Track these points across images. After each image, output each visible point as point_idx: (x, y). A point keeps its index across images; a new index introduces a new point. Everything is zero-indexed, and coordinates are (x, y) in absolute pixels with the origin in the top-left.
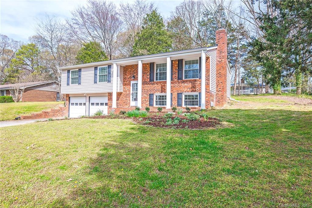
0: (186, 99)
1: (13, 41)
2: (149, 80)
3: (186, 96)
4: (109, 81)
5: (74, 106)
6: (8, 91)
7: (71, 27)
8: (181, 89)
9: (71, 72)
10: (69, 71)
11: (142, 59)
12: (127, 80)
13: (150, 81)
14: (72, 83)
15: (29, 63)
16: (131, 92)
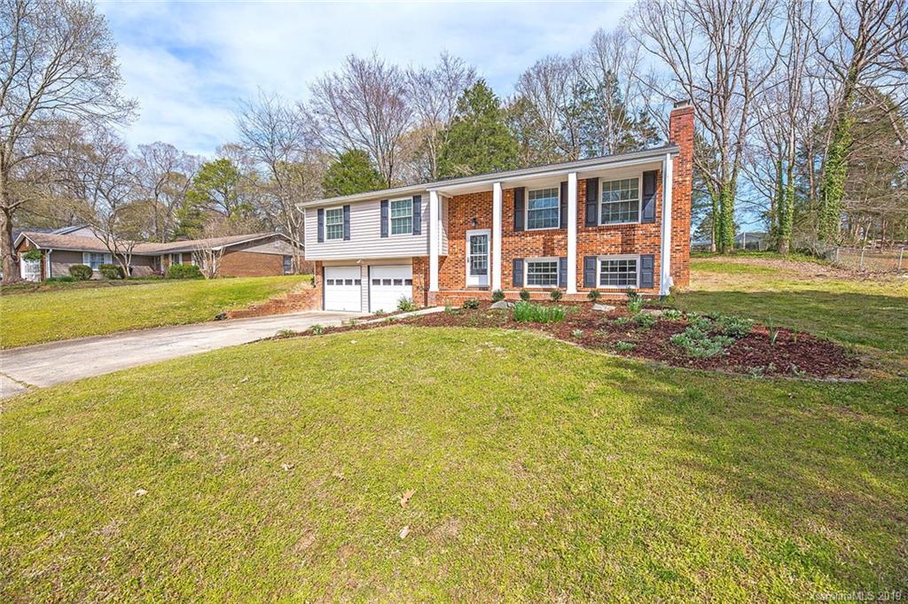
0: (603, 269)
1: (184, 156)
2: (511, 228)
3: (603, 263)
4: (417, 232)
5: (335, 287)
6: (187, 255)
7: (310, 118)
8: (594, 248)
9: (325, 213)
10: (320, 211)
11: (501, 180)
12: (457, 229)
13: (516, 229)
14: (329, 238)
15: (220, 198)
16: (468, 255)
